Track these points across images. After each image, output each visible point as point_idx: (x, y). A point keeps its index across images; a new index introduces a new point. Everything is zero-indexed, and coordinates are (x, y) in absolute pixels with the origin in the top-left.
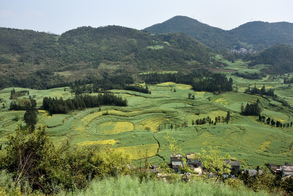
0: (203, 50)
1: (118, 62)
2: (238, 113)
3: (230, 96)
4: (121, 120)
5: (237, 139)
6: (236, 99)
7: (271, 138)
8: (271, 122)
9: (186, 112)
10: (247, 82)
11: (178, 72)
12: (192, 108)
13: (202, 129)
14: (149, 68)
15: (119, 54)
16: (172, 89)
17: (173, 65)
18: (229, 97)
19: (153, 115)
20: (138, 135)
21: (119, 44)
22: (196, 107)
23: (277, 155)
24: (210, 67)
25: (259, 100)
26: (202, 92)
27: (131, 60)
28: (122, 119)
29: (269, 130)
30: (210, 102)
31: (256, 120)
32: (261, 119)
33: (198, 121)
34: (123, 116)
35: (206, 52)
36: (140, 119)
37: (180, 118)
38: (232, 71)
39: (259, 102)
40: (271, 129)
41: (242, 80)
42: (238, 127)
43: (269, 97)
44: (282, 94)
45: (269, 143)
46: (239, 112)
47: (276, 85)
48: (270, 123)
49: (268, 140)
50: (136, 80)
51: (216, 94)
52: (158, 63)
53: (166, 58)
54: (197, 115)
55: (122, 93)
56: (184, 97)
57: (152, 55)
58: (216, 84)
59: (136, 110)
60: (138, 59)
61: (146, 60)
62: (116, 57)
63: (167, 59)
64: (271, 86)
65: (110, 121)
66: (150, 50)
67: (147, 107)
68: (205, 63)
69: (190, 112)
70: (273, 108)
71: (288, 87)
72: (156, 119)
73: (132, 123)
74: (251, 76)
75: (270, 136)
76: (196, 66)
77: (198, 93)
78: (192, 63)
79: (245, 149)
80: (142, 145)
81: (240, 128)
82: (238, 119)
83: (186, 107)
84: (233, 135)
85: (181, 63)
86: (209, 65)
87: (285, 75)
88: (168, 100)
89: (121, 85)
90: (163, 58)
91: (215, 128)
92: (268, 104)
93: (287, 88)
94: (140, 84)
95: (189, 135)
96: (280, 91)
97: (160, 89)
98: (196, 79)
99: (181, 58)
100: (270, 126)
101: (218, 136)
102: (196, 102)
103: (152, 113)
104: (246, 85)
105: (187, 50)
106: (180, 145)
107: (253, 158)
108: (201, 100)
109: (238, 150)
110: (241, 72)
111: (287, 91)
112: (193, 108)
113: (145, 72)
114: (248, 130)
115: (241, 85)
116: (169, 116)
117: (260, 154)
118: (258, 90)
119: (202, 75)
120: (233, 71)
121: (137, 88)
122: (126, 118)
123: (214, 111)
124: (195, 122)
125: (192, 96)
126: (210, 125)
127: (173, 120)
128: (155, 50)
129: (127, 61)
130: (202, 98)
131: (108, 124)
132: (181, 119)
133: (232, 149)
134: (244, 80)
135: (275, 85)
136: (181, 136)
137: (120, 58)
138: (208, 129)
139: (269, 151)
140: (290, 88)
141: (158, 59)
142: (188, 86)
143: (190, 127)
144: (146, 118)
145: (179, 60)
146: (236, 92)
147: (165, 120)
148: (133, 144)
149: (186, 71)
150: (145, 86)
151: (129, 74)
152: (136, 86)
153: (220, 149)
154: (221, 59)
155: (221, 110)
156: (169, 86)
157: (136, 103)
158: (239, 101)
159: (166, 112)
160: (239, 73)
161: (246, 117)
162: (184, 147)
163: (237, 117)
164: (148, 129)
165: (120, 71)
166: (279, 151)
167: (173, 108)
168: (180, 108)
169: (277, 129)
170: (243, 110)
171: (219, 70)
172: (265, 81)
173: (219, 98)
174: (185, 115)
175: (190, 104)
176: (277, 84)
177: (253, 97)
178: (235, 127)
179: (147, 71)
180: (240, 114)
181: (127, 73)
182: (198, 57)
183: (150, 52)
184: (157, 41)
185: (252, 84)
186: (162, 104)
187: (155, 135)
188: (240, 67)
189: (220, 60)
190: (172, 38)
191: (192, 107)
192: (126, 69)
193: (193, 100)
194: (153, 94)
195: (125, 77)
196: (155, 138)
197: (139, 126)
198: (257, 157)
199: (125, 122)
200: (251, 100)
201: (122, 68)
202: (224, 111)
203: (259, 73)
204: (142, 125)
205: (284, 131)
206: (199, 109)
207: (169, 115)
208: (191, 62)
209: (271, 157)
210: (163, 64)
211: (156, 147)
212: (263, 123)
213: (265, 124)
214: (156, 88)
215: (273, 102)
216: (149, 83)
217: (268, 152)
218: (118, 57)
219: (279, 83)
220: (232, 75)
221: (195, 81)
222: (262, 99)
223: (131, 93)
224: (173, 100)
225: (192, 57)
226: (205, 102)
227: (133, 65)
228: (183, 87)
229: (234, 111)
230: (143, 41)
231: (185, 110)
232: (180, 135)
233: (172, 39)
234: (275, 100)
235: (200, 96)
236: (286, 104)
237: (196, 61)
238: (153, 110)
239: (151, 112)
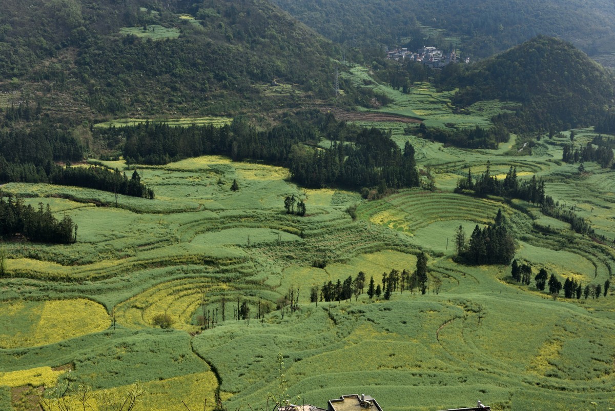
0: (312, 49)
1: (16, 80)
2: (448, 258)
3: (414, 203)
4: (57, 296)
5: (463, 342)
6: (434, 213)
7: (560, 333)
8: (549, 284)
9: (283, 258)
10: (454, 158)
11: (232, 120)
12: (300, 244)
13: (351, 315)
14: (132, 105)
15: (16, 52)
16: (222, 179)
17: (215, 97)
18: (410, 206)
19: (171, 273)
20: (134, 344)
21: (15, 16)
22: (314, 240)
23: (586, 384)
24: (338, 106)
25: (503, 213)
26: (323, 190)
27: (63, 73)
28: (61, 291)
29: (549, 307)
30: (355, 223)
31: (505, 279)
32: (519, 273)
33: (330, 288)
34: (62, 279)
35: (321, 54)
36: (125, 287)
37: (264, 281)
38: (406, 120)
39: (502, 219)
40: (552, 304)
41: (439, 149)
42: (458, 302)
43: (531, 203)
44: (563, 195)
45: (555, 347)
46: (451, 254)
47: (543, 166)
48: (547, 288)
49: (553, 341)
50: (88, 147)
51: (369, 196)
52: (162, 89)
53: (190, 71)
54: (319, 269)
55: (48, 196)
56: (269, 207)
57: (140, 61)
58: (367, 163)
59: (110, 255)
60: (90, 71)
61: (119, 78)
62: (7, 62)
63: (192, 75)
64: (527, 169)
65: (16, 298)
66: (131, 43)
67: (149, 244)
68: (320, 91)
69: (293, 258)
70: (546, 238)
71: (576, 174)
72: (185, 286)
73: (99, 303)
74: (465, 138)
75: (555, 328)
76: (292, 102)
77: (311, 193)
78: (277, 91)
79: (492, 371)
80: (158, 382)
81: (466, 307)
82: (449, 276)
83: (279, 243)
84: (450, 330)
85: (240, 91)
86: (334, 100)
87: (563, 136)
88: (216, 219)
89: (41, 168)
90: (179, 70)
91: (389, 309)
92: (529, 228)
93: (575, 176)
94: (105, 163)
95: (312, 337)
96: (556, 187)
97: (181, 181)
98: (300, 144)
99: (241, 72)
100: (548, 294)
101: (406, 336)
102: (313, 223)
103: (166, 265)
104: (455, 166)
105: (258, 46)
106: (290, 370)
107: (522, 397)
108: (326, 217)
109: (474, 375)
110: (435, 126)
111: (577, 185)
112: (304, 244)
113: (115, 119)
114: (489, 310)
115: (441, 167)
116: (227, 275)
117: (538, 384)
118: (497, 182)
119: (317, 133)
120: (410, 120)
121: (102, 177)
122: (76, 287)
123: (371, 252)
124: (319, 292)
125: (296, 204)
126: (372, 299)
127: (242, 289)
128: (149, 41)
129: (47, 78)
130: (329, 210)
131: (10, 311)
132: (268, 282)
133: (456, 374)
134: (445, 149)
135: (539, 167)
136: (287, 340)
137: (23, 65)
138: (368, 315)
139: (560, 373)
140: (582, 175)
141: (161, 75)
142: (276, 171)
143: (309, 310)
144: (150, 285)
145: (234, 81)
146: (431, 188)
147: (214, 287)
148: (125, 378)
149: (261, 120)
150: (127, 169)
151: (58, 125)
152: (97, 170)
153: (420, 375)
154: (370, 79)
155: (392, 249)
156: (210, 170)
157: (106, 233)
158: (441, 217)
159: (217, 259)
160: (430, 128)
161: (472, 268)
162: (303, 379)
163: (447, 269)
164: (163, 323)
165: (24, 114)
166: (589, 373)
167: (237, 245)
168: (259, 244)
169: (567, 303)
170: (461, 248)
171: (364, 117)
172: (507, 154)
173: (380, 210)
174: (279, 270)
175: (291, 233)
176: (545, 164)
177: (482, 206)
178: (451, 304)
179: (126, 117)
180: (455, 259)
181: (51, 121)
182: (298, 71)
183: (131, 48)
184: (154, 9)
185: (471, 164)
186: (196, 233)
187: (196, 340)
188: (430, 109)
189: (366, 82)
190: (208, 4)
191: (301, 240)
192: (48, 107)
193: (299, 218)
194: (162, 199)
195: (46, 136)
196: (200, 352)
197: (128, 315)
198: (534, 394)
199: (74, 301)
200: (476, 215)
201: (33, 104)
202: (401, 251)
203: (488, 129)
204: (138, 310)
205: (589, 309)
206: (323, 248)
207: (227, 271)
208: (275, 88)
209: (572, 393)
210: (181, 92)
211: (207, 385)
212: (525, 287)
213: (532, 289)
214: (167, 176)
215: (544, 221)
216: (140, 158)
217: (560, 378)
218: (12, 64)
219: (550, 161)
220: (407, 132)
221: (299, 152)
222: (511, 212)
223: (80, 196)
224: (232, 218)
225: (277, 70)
226: (339, 224)
227: (73, 95)
228: (259, 172)
229: (432, 252)
230: (104, 7)
231: (278, 253)
232: (282, 337)
233: (209, 7)
234: (550, 215)
235: (321, 205)
236: (583, 226)
237: (290, 86)
238: (170, 254)
239: (162, 264)
